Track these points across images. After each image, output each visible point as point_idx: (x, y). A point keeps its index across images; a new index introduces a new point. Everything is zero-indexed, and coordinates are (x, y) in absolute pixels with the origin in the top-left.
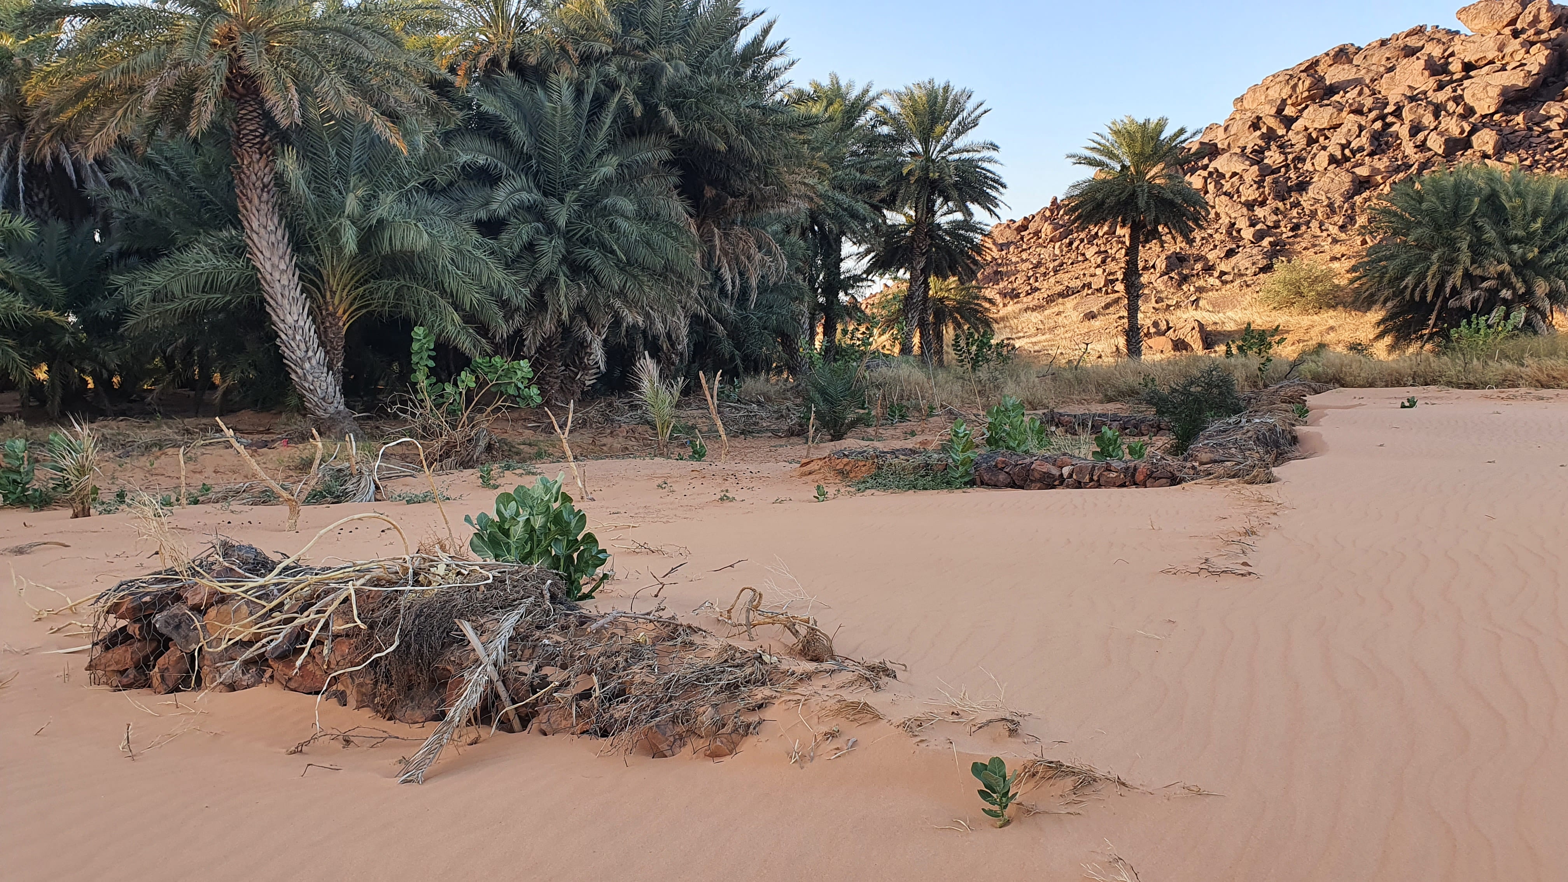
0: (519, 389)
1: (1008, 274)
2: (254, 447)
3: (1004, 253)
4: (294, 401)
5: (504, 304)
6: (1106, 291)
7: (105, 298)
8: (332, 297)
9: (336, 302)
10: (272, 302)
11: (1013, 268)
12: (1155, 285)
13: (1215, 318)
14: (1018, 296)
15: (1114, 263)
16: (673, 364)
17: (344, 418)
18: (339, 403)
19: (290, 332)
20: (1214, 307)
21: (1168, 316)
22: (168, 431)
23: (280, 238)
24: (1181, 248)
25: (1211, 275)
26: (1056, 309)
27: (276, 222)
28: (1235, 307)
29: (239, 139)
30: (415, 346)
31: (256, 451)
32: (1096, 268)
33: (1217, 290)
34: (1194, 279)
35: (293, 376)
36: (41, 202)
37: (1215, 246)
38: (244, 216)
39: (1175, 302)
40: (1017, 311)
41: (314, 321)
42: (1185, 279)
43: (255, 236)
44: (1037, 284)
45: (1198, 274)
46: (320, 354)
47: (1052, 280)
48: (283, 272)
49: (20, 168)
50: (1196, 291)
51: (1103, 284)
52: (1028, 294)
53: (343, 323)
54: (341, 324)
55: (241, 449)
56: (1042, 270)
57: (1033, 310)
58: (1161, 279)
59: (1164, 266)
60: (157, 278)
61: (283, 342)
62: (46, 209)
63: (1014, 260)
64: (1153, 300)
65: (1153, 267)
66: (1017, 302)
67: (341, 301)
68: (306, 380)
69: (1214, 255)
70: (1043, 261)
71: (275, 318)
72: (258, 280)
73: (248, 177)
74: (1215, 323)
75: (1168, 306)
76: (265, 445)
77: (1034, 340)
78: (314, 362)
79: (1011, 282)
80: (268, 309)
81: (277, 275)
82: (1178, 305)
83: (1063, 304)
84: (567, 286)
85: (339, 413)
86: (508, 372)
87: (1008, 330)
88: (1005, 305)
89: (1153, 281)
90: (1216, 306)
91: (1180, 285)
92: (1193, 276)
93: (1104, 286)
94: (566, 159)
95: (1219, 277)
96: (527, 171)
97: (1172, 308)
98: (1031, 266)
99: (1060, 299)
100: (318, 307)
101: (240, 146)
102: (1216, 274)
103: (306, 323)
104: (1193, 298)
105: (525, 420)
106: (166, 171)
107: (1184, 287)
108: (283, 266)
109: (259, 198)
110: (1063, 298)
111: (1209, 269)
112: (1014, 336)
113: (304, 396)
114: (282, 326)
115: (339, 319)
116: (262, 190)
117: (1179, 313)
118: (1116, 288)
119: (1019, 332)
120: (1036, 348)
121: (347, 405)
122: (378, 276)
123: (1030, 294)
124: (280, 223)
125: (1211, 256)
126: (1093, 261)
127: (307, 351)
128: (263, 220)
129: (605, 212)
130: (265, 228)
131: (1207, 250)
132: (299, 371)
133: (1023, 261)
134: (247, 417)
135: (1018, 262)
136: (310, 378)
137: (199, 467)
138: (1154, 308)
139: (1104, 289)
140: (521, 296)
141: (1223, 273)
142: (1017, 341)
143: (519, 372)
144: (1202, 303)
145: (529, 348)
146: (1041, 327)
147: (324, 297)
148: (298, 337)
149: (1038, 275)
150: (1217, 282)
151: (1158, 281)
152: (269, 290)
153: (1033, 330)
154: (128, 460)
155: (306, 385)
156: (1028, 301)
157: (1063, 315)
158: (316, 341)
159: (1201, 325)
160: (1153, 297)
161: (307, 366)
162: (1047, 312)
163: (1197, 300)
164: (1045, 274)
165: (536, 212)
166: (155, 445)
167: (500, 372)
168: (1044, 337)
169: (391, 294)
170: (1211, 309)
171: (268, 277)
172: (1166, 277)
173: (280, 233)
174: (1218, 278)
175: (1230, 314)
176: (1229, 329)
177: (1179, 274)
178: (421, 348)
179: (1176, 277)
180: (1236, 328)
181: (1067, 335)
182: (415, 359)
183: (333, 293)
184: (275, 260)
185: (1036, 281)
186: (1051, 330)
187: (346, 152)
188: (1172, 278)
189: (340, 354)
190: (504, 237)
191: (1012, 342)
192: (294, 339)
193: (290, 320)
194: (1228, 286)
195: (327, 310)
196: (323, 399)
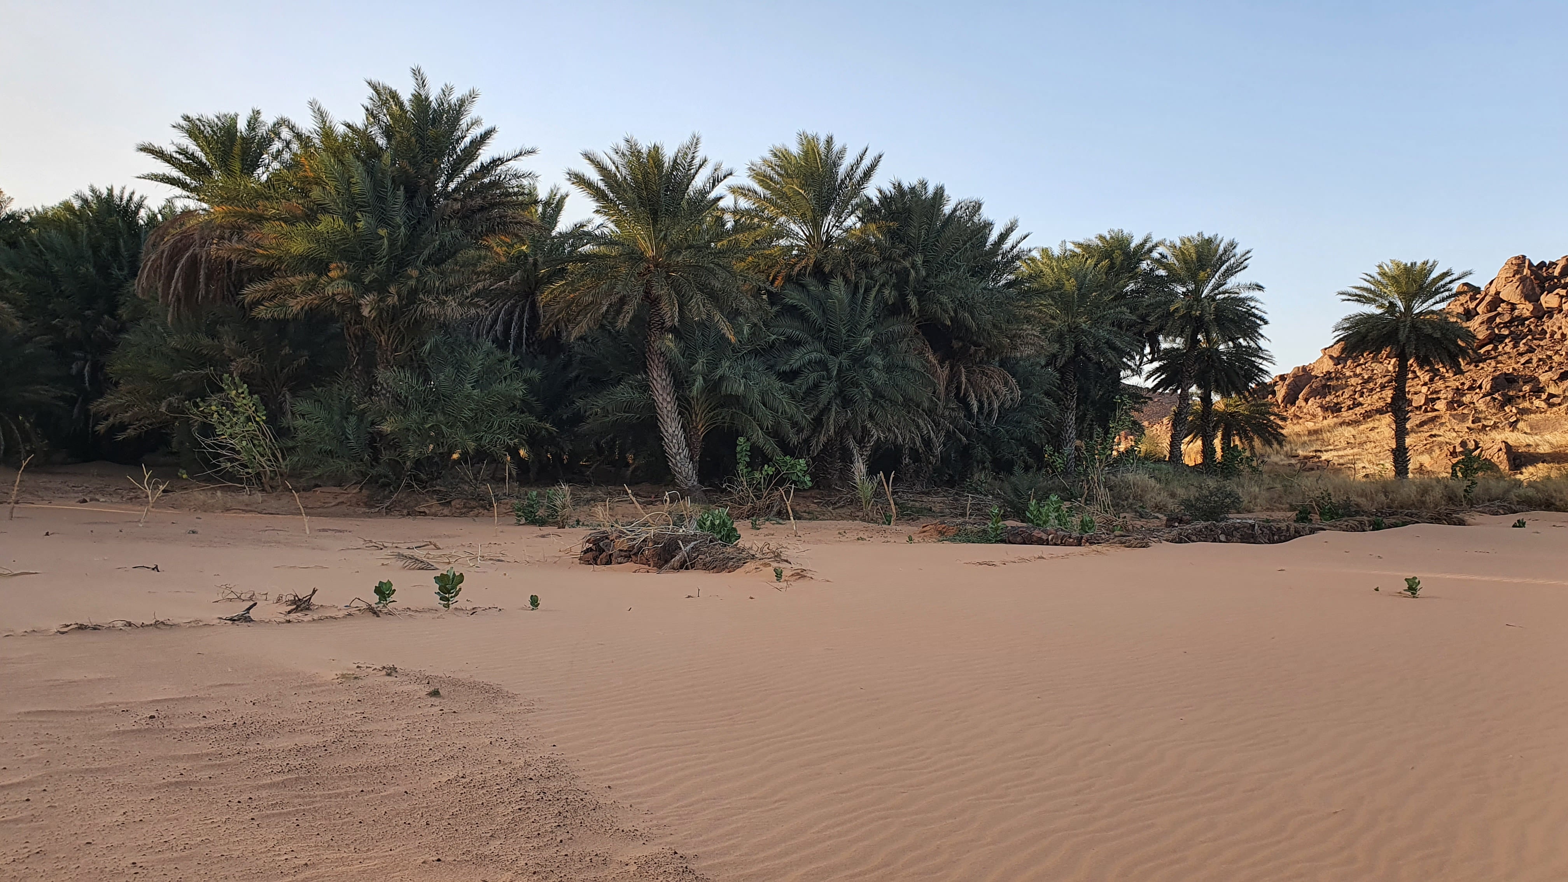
0: (799, 477)
1: (1336, 389)
2: (645, 505)
3: (1339, 367)
4: (669, 478)
5: (795, 424)
6: (1426, 408)
7: (566, 406)
8: (696, 418)
9: (698, 420)
10: (661, 420)
11: (1344, 382)
12: (1477, 405)
13: (1530, 440)
14: (1339, 410)
15: (1441, 382)
16: (930, 463)
17: (697, 489)
18: (694, 481)
19: (670, 438)
20: (1531, 429)
21: (1482, 436)
22: (600, 493)
23: (668, 383)
24: (1514, 369)
25: (1539, 397)
26: (1371, 425)
27: (667, 373)
28: (1556, 430)
29: (650, 325)
30: (738, 449)
31: (645, 506)
32: (1422, 385)
33: (1541, 413)
34: (1519, 401)
35: (670, 464)
36: (533, 343)
37: (1551, 368)
38: (649, 369)
39: (1492, 423)
40: (1332, 425)
41: (685, 431)
42: (1509, 400)
43: (654, 382)
44: (1361, 399)
45: (1524, 396)
46: (686, 452)
47: (1375, 397)
48: (668, 403)
49: (525, 323)
50: (1518, 413)
51: (1423, 402)
52: (1349, 408)
53: (702, 432)
54: (700, 433)
55: (638, 506)
56: (1371, 385)
57: (1349, 424)
58: (1484, 399)
59: (1488, 387)
60: (601, 402)
61: (665, 443)
62: (536, 348)
63: (1348, 374)
64: (1470, 421)
65: (1480, 387)
66: (1336, 417)
67: (700, 420)
68: (677, 466)
69: (1546, 377)
70: (1375, 377)
71: (662, 429)
72: (654, 407)
73: (653, 348)
74: (1529, 445)
75: (1484, 427)
76: (651, 503)
77: (1341, 453)
78: (682, 456)
79: (1337, 396)
80: (659, 424)
81: (665, 404)
82: (1495, 426)
83: (1378, 420)
84: (837, 413)
85: (694, 486)
86: (793, 466)
87: (1319, 443)
88: (1325, 418)
89: (1475, 401)
90: (1535, 429)
91: (1502, 406)
92: (1519, 397)
93: (1424, 404)
94: (844, 331)
95: (1546, 401)
96: (819, 338)
97: (1487, 429)
98: (1360, 382)
99: (1378, 416)
100: (688, 423)
101: (650, 330)
102: (1544, 396)
103: (680, 433)
104: (1512, 420)
105: (813, 497)
106: (609, 330)
107: (1506, 408)
108: (669, 399)
109: (658, 360)
110: (1381, 414)
111: (1538, 391)
112: (1323, 449)
113: (675, 475)
114: (666, 434)
115: (699, 430)
116: (660, 356)
117: (1494, 434)
118: (1436, 407)
119: (1330, 445)
120: (1341, 461)
121: (700, 482)
122: (722, 406)
123: (1352, 409)
124: (669, 374)
125: (1543, 378)
126: (1422, 379)
127: (678, 449)
128: (659, 373)
129: (868, 364)
130: (660, 377)
131: (1540, 371)
132: (673, 460)
133: (1356, 375)
134: (645, 487)
135: (1350, 377)
136: (679, 465)
137: (614, 513)
138: (1468, 428)
139: (1424, 407)
140: (805, 419)
141: (1551, 396)
142: (1325, 453)
143: (798, 467)
144: (1520, 425)
145: (813, 451)
146: (1352, 441)
147: (691, 417)
148: (674, 441)
149: (1365, 390)
150: (1543, 405)
151: (1480, 401)
152: (661, 413)
153: (1344, 444)
154: (578, 507)
155: (677, 469)
156: (1346, 415)
157: (1376, 431)
158: (684, 443)
159: (1508, 447)
160: (1471, 417)
161: (678, 458)
162: (1362, 427)
163: (1516, 422)
164: (1372, 390)
165: (822, 364)
166: (592, 500)
167: (788, 466)
168: (1352, 451)
169: (728, 418)
170: (1528, 431)
171: (660, 406)
172: (1489, 398)
173: (668, 379)
174: (1544, 401)
175: (1548, 437)
176: (1543, 452)
177: (1503, 395)
178: (742, 450)
179: (1499, 398)
180: (1550, 451)
181: (1375, 450)
182: (738, 456)
183: (697, 415)
184: (665, 395)
185: (1361, 396)
186: (1361, 444)
187: (707, 334)
188: (1494, 399)
189: (698, 451)
190: (797, 382)
191: (1319, 454)
192: (672, 442)
193: (670, 431)
194: (1555, 409)
195: (692, 425)
196: (686, 478)
